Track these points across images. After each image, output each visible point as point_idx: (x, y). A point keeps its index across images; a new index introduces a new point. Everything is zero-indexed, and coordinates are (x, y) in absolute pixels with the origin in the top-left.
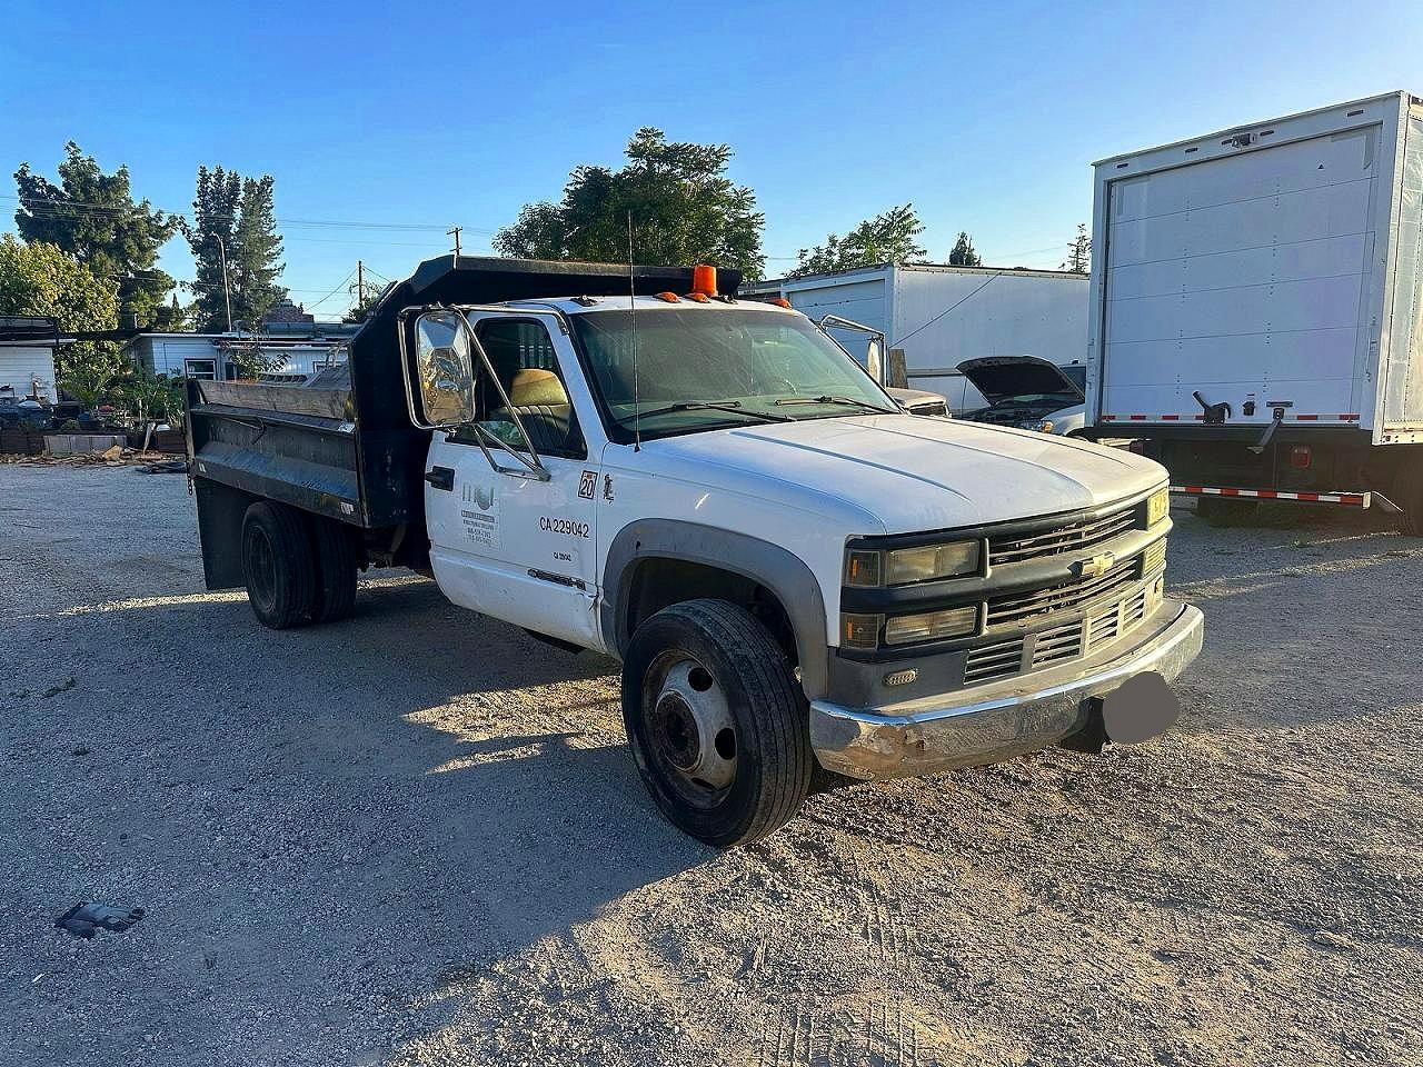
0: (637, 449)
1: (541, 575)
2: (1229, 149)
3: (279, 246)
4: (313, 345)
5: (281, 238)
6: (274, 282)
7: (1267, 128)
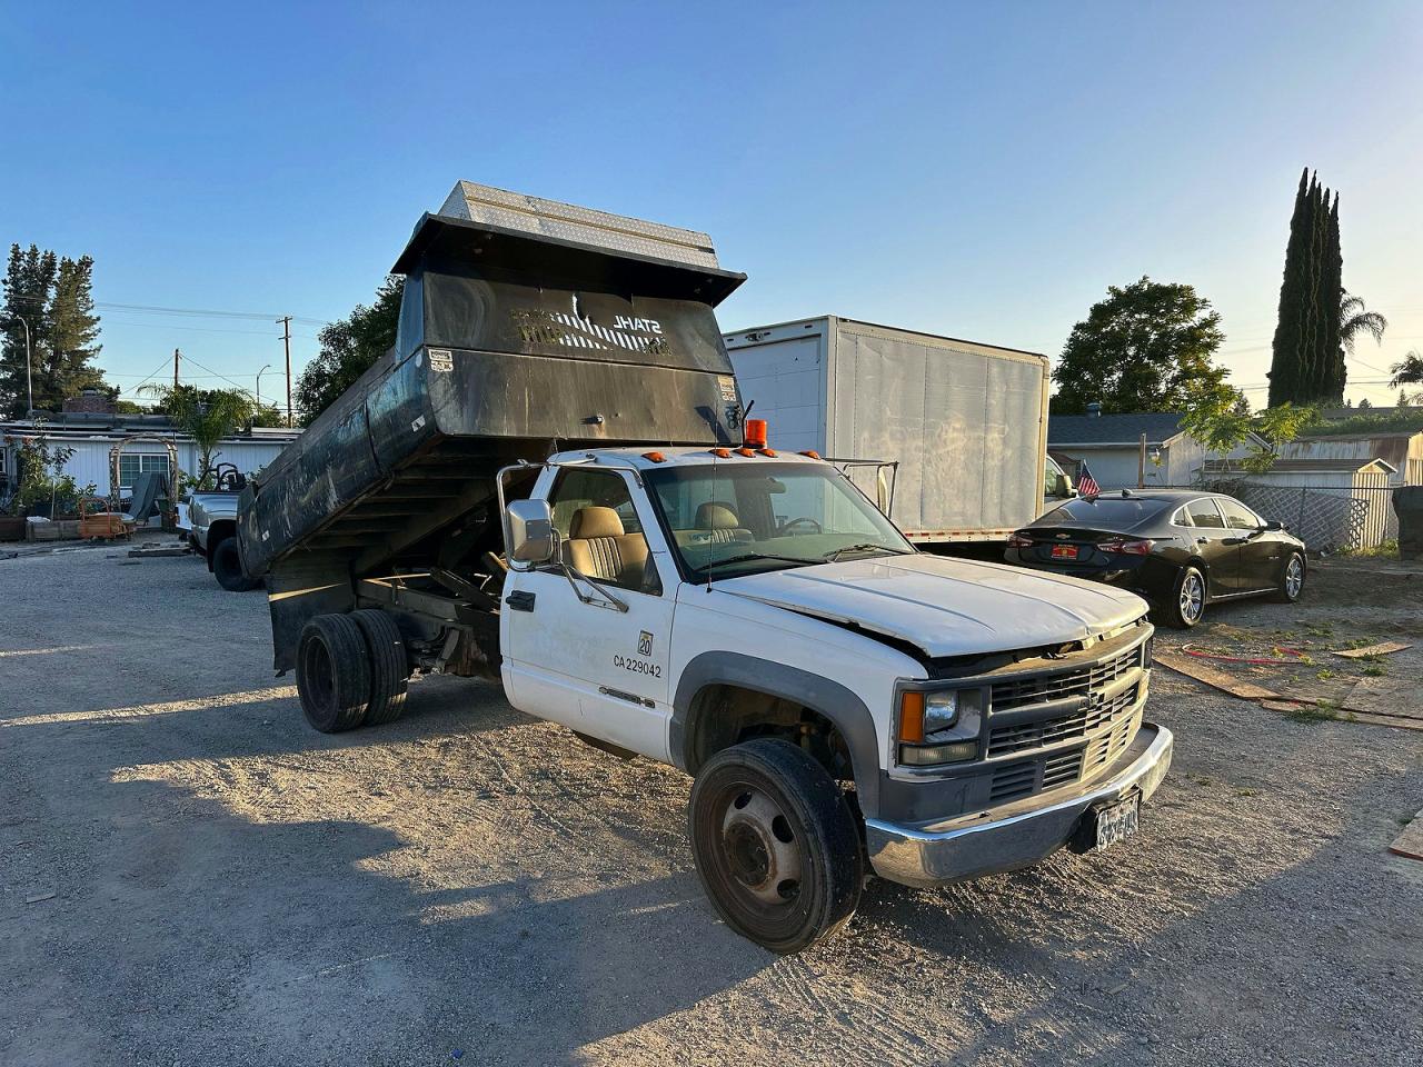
0: (709, 590)
1: (612, 692)
2: (748, 343)
3: (96, 327)
4: (110, 436)
5: (98, 319)
6: (89, 363)
7: (767, 330)
